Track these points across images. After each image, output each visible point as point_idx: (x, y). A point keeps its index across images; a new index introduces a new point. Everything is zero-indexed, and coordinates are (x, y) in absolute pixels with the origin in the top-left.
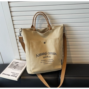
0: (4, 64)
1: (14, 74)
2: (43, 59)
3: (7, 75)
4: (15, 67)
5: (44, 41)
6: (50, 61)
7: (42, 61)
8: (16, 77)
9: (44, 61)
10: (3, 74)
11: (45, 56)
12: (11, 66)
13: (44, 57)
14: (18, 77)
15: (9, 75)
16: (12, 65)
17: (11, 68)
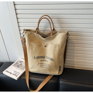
0: (10, 62)
1: (16, 73)
2: (40, 62)
3: (10, 73)
4: (18, 66)
5: (45, 45)
6: (45, 65)
7: (39, 63)
8: (17, 76)
9: (41, 64)
10: (7, 71)
11: (42, 59)
12: (15, 64)
13: (41, 61)
14: (18, 76)
15: (11, 73)
16: (17, 63)
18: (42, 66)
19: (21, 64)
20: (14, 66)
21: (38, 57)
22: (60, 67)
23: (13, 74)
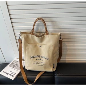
1: (12, 73)
2: (36, 61)
3: (6, 73)
4: (14, 67)
6: (41, 63)
7: (35, 62)
8: (13, 76)
9: (36, 63)
10: (3, 72)
11: (38, 58)
12: (11, 65)
13: (37, 60)
14: (15, 76)
15: (8, 74)
16: (12, 63)
17: (11, 67)
18: (38, 64)
19: (17, 64)
20: (10, 66)
21: (34, 57)
22: (54, 64)
23: (10, 75)
